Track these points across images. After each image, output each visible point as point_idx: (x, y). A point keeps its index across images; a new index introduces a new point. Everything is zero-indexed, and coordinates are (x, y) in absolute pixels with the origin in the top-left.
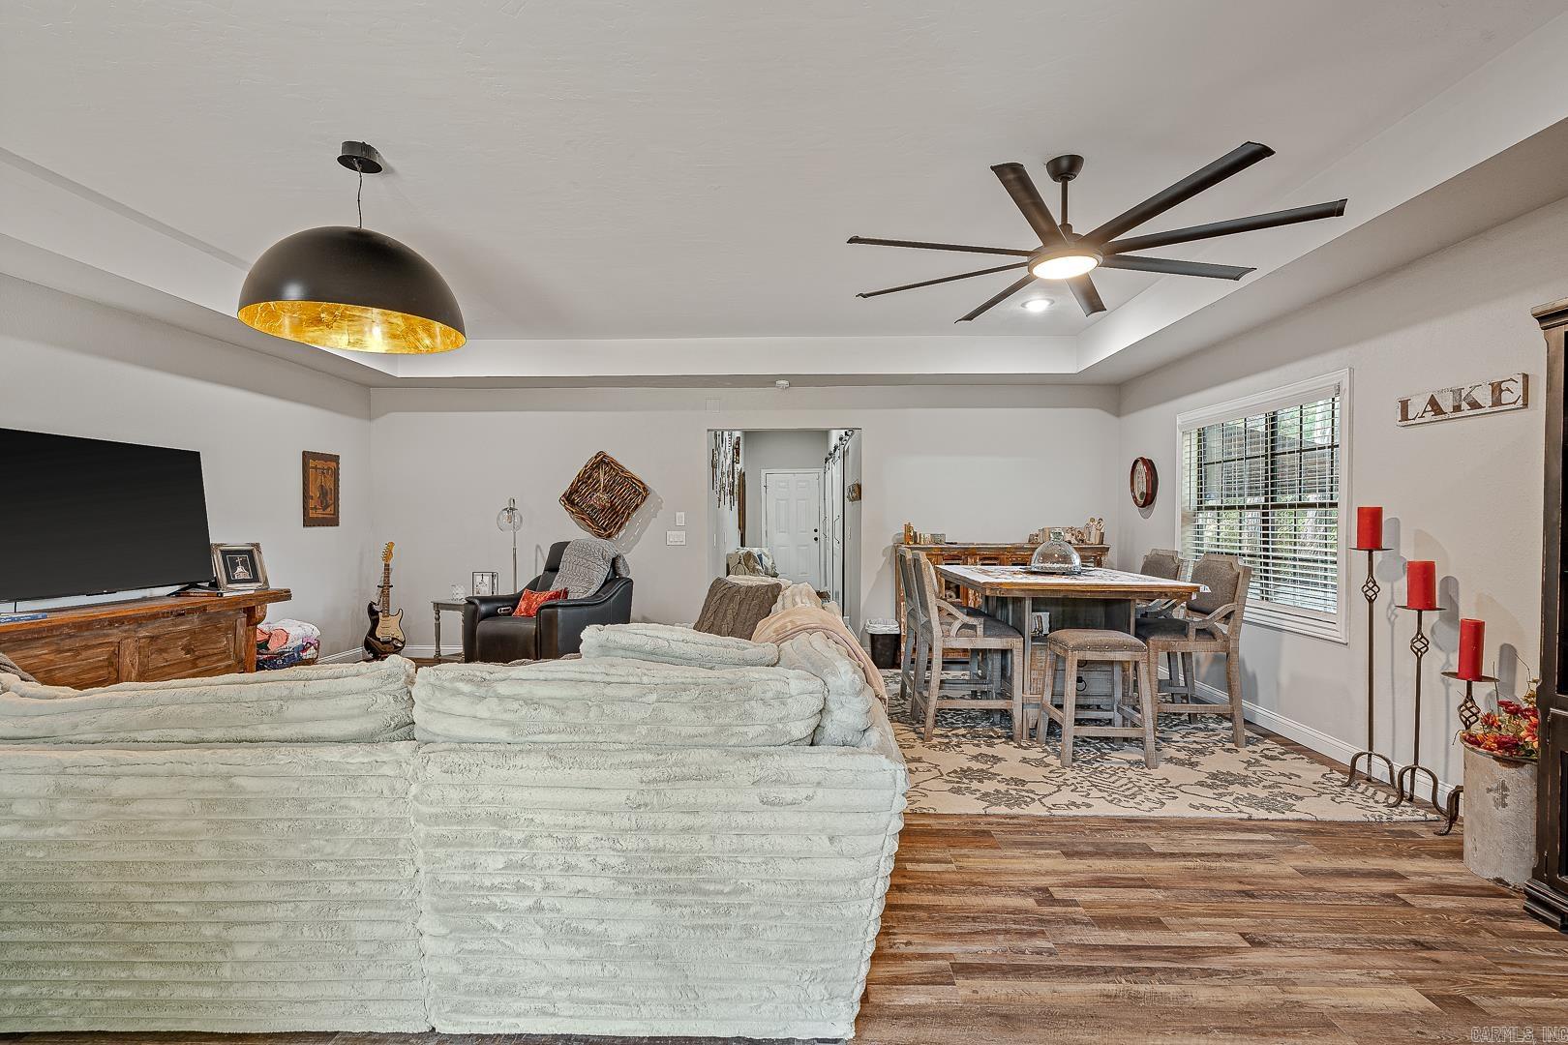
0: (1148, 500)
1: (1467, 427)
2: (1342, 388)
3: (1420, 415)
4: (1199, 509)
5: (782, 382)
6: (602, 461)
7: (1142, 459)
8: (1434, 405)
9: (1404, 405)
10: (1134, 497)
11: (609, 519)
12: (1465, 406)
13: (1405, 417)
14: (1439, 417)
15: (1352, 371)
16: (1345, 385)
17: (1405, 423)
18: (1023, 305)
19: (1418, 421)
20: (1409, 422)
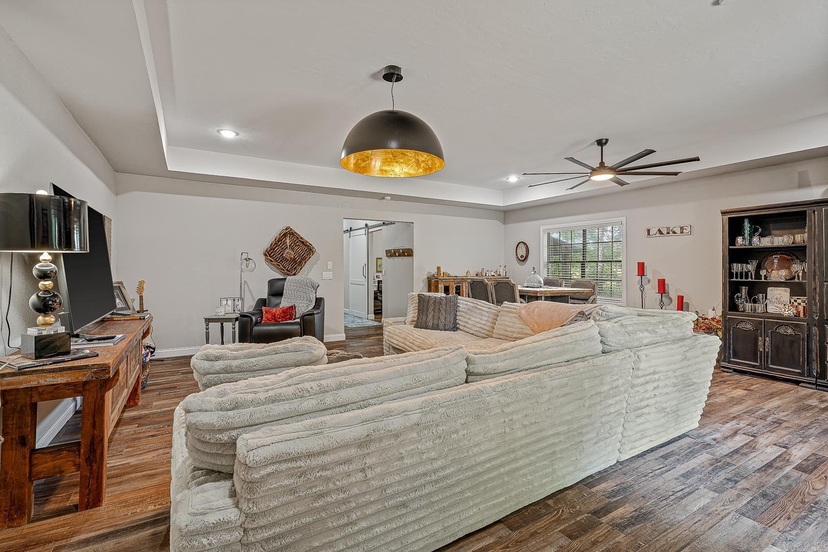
0: (525, 259)
1: (671, 238)
2: (623, 223)
3: (654, 234)
4: (549, 262)
5: (388, 197)
6: (288, 233)
7: (523, 242)
8: (660, 232)
9: (649, 231)
10: (518, 258)
11: (291, 265)
12: (671, 232)
13: (649, 234)
14: (661, 235)
15: (626, 218)
16: (624, 222)
17: (648, 236)
19: (654, 236)
20: (650, 236)
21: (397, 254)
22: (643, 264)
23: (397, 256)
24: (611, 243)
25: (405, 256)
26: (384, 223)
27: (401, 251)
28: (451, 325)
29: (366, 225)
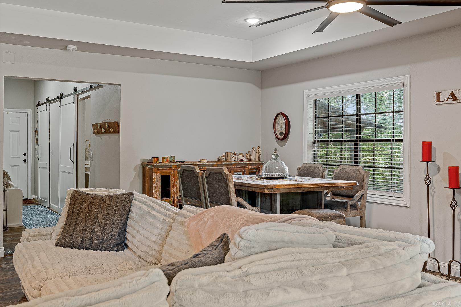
0: (285, 137)
2: (405, 85)
3: (446, 100)
4: (315, 141)
5: (72, 47)
7: (282, 113)
8: (453, 96)
9: (438, 95)
10: (276, 135)
13: (438, 100)
14: (455, 101)
15: (410, 77)
16: (407, 83)
17: (438, 103)
18: (245, 20)
19: (445, 102)
20: (441, 103)
21: (103, 130)
22: (430, 144)
23: (102, 133)
24: (391, 114)
25: (111, 132)
26: (91, 86)
27: (107, 125)
28: (112, 241)
29: (75, 90)
